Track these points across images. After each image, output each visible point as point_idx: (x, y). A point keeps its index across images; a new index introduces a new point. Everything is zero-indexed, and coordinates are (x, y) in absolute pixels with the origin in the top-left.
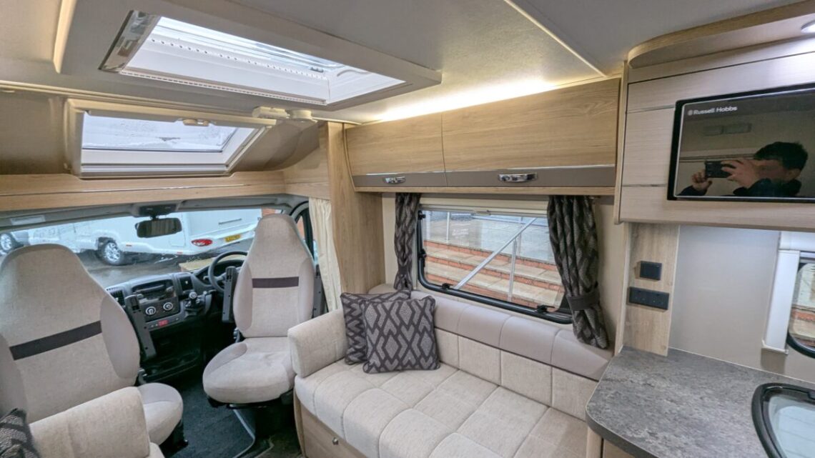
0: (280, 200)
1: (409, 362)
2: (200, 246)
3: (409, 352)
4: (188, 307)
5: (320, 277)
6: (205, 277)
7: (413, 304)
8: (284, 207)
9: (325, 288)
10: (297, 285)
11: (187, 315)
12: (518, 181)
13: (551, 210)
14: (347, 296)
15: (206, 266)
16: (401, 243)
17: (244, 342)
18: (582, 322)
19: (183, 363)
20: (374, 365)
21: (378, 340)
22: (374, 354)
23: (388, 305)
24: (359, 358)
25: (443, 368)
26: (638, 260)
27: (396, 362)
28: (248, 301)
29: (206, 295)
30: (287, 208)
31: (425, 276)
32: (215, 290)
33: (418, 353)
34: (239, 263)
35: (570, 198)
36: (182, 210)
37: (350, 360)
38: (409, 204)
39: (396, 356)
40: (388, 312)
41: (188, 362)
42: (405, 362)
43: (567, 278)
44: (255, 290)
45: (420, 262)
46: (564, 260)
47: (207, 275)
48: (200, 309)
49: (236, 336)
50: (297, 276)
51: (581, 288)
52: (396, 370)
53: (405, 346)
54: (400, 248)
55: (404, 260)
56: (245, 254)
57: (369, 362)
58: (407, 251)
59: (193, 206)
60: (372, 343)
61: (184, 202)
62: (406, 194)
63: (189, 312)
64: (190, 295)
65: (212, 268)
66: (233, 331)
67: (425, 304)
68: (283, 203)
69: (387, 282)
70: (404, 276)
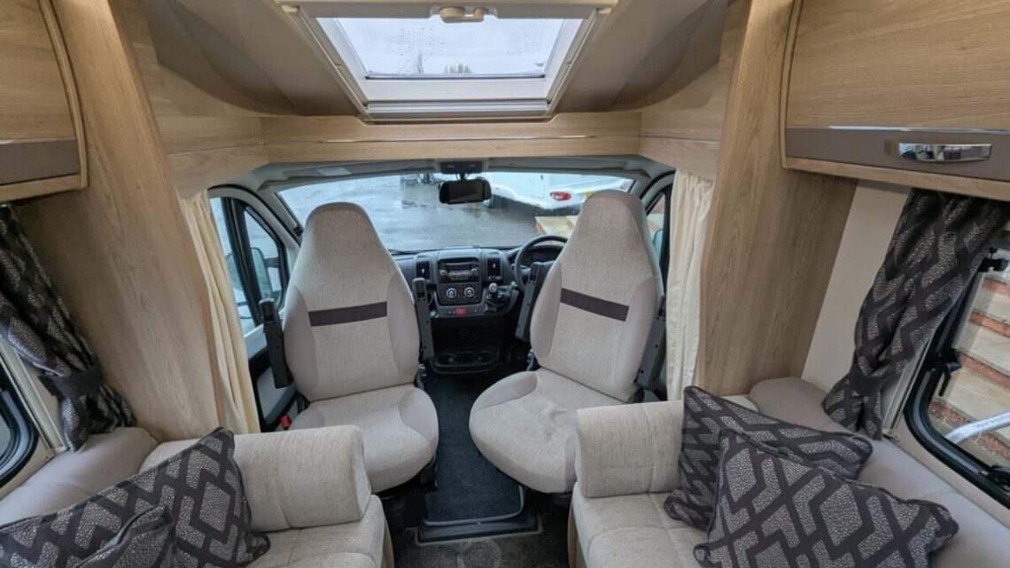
0: (632, 164)
2: (558, 200)
4: (489, 300)
5: (665, 320)
8: (638, 176)
9: (669, 342)
10: (623, 318)
11: (486, 308)
14: (700, 395)
17: (536, 373)
28: (551, 319)
29: (512, 288)
30: (643, 177)
36: (492, 169)
37: (673, 509)
38: (958, 227)
40: (788, 490)
44: (562, 305)
45: (928, 376)
47: (515, 262)
48: (502, 305)
49: (530, 360)
50: (626, 304)
54: (873, 332)
55: (876, 364)
58: (897, 347)
59: (507, 164)
61: (492, 159)
62: (955, 198)
63: (490, 305)
64: (491, 286)
65: (521, 254)
68: (636, 168)
69: (805, 376)
70: (861, 397)
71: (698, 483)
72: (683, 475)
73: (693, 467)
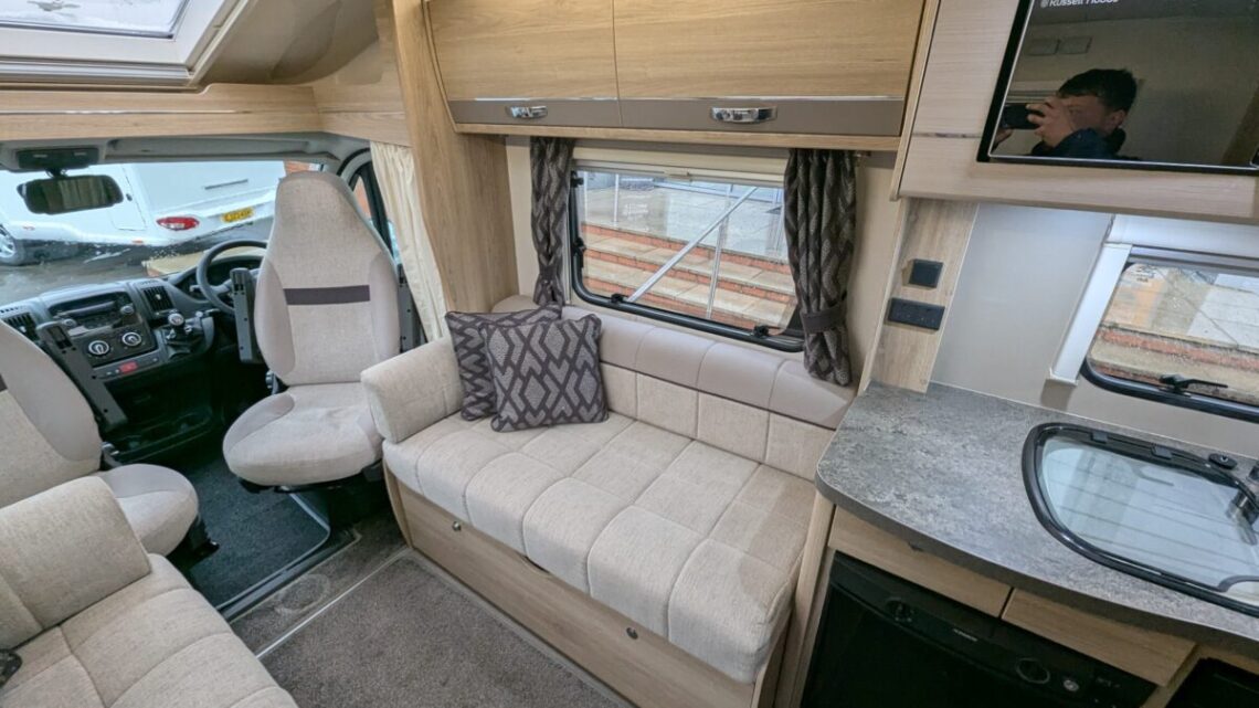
0: (314, 145)
1: (563, 414)
2: (176, 229)
3: (563, 399)
4: (171, 340)
5: (407, 286)
6: (192, 288)
7: (566, 328)
8: (324, 159)
9: (418, 304)
10: (367, 298)
11: (172, 352)
12: (744, 120)
13: (791, 175)
14: (457, 316)
15: (191, 268)
16: (542, 229)
17: (287, 393)
18: (817, 350)
19: (184, 428)
20: (508, 420)
21: (512, 384)
22: (508, 404)
23: (525, 329)
24: (484, 410)
25: (613, 420)
26: (911, 257)
27: (542, 414)
28: (282, 328)
29: (201, 318)
30: (333, 161)
31: (584, 281)
32: (217, 310)
33: (576, 400)
34: (254, 262)
35: (823, 153)
36: (111, 159)
37: (469, 414)
38: (554, 159)
39: (542, 406)
40: (526, 341)
41: (193, 428)
42: (555, 414)
43: (804, 284)
44: (292, 308)
45: (575, 259)
46: (804, 258)
47: (195, 283)
48: (195, 342)
49: (271, 384)
50: (365, 283)
51: (823, 300)
52: (543, 425)
53: (555, 390)
54: (541, 236)
55: (549, 257)
56: (263, 246)
57: (500, 417)
58: (553, 242)
59: (136, 151)
60: (503, 389)
61: (114, 142)
62: (548, 140)
63: (174, 347)
64: (171, 318)
65: (203, 270)
66: (265, 376)
67: (586, 327)
68: (320, 150)
69: (521, 293)
70: (549, 283)
71: (478, 381)
72: (467, 383)
73: (470, 372)
